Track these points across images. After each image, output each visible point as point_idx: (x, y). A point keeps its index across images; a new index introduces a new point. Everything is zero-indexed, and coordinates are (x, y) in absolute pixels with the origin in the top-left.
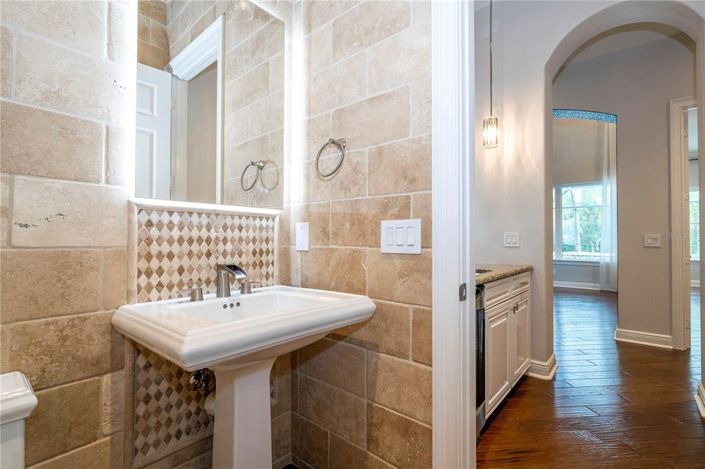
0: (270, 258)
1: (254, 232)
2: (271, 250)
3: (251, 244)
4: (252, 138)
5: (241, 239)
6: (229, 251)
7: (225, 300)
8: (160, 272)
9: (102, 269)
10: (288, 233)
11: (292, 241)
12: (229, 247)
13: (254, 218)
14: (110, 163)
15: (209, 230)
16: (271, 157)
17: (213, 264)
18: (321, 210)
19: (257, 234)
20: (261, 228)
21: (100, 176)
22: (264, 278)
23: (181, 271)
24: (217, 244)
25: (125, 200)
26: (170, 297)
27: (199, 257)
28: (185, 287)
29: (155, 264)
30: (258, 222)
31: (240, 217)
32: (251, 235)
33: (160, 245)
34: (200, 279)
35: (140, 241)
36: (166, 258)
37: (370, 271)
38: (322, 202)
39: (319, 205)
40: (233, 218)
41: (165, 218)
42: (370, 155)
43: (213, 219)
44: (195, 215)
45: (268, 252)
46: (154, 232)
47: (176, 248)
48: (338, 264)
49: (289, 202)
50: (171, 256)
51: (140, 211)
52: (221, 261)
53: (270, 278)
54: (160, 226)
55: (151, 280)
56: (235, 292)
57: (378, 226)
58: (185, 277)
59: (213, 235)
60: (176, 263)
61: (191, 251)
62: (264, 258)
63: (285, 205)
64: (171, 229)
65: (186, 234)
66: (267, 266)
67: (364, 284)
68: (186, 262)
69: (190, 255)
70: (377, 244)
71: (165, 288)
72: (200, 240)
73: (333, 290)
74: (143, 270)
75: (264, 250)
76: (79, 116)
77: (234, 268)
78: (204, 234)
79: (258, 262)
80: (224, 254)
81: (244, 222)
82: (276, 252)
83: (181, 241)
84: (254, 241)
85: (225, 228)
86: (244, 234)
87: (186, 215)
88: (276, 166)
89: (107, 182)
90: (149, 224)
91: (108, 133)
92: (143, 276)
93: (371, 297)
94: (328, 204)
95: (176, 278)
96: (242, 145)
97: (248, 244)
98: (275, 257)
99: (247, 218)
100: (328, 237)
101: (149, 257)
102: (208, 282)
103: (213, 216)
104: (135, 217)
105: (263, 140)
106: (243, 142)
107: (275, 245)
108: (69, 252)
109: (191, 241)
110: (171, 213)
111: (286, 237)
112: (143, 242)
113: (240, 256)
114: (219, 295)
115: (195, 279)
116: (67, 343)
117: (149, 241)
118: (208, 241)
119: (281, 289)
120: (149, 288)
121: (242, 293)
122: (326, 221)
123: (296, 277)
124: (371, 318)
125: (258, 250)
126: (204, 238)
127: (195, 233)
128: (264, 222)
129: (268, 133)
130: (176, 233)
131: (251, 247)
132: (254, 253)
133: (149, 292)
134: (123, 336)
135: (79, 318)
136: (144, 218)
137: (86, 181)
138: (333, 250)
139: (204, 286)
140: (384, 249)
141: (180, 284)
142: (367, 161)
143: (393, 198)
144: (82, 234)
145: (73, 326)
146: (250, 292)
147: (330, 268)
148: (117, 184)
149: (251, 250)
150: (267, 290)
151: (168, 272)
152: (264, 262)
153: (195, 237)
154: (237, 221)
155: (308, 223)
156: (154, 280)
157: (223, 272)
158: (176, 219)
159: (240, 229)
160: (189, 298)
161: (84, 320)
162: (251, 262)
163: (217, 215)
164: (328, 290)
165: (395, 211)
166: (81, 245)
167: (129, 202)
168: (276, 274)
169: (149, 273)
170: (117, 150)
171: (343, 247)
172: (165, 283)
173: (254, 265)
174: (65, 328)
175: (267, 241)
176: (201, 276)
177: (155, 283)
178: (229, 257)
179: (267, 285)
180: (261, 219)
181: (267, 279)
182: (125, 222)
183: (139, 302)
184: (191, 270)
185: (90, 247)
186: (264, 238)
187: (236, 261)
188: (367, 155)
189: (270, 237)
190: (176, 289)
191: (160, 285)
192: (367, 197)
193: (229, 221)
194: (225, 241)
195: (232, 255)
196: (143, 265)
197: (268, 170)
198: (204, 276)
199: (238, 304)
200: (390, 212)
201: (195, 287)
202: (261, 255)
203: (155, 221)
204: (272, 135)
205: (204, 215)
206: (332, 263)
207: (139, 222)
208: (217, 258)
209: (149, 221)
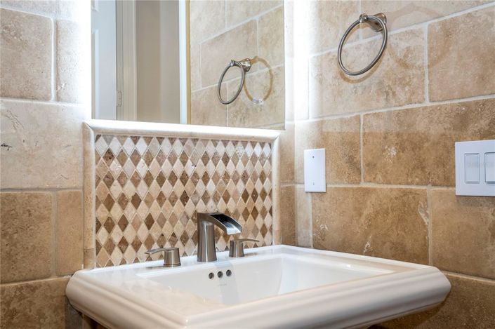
0: (267, 203)
1: (245, 164)
2: (267, 191)
3: (240, 182)
4: (232, 27)
5: (226, 175)
6: (211, 193)
7: (209, 266)
8: (124, 223)
9: (53, 218)
10: (291, 165)
11: (297, 178)
12: (211, 187)
13: (245, 143)
14: (61, 72)
15: (184, 163)
16: (261, 53)
17: (190, 213)
18: (346, 129)
19: (248, 167)
20: (254, 158)
21: (49, 91)
22: (260, 234)
23: (149, 222)
24: (195, 183)
25: (79, 122)
26: (137, 260)
27: (173, 202)
28: (155, 246)
29: (116, 212)
30: (249, 150)
31: (225, 143)
32: (240, 168)
33: (123, 185)
34: (174, 235)
35: (98, 179)
36: (130, 204)
37: (435, 224)
38: (347, 117)
39: (343, 121)
40: (216, 145)
41: (129, 147)
42: (430, 34)
43: (189, 147)
44: (166, 142)
45: (264, 194)
46: (115, 167)
47: (142, 190)
48: (377, 213)
49: (292, 119)
50: (136, 201)
51: (98, 137)
52: (201, 208)
53: (268, 234)
54: (122, 158)
55: (113, 235)
56: (222, 254)
57: (450, 151)
58: (155, 232)
59: (190, 169)
60: (143, 211)
61: (161, 194)
62: (259, 204)
63: (287, 123)
64: (136, 162)
65: (155, 168)
66: (264, 216)
67: (425, 246)
68: (156, 210)
69: (161, 198)
70: (449, 181)
71: (130, 247)
72: (173, 178)
73: (369, 254)
74: (103, 222)
75: (259, 191)
76: (24, 11)
77: (224, 219)
78: (178, 168)
79: (250, 210)
80: (205, 198)
81: (230, 149)
82: (275, 195)
83: (148, 179)
84: (245, 178)
85: (205, 159)
86: (231, 168)
87: (155, 141)
88: (268, 66)
89: (58, 99)
90: (109, 155)
91: (57, 31)
92: (103, 230)
93: (441, 269)
94: (358, 118)
95: (143, 233)
96: (217, 39)
97: (236, 182)
98: (274, 202)
99: (235, 143)
100: (359, 170)
101: (109, 203)
102: (184, 239)
103: (189, 142)
104: (92, 146)
105: (249, 28)
106: (219, 34)
107: (273, 184)
108: (15, 197)
109: (161, 180)
110: (135, 139)
111: (290, 171)
112: (102, 182)
113: (226, 200)
114: (201, 259)
115: (168, 235)
116: (15, 320)
117: (109, 180)
118: (184, 178)
119: (283, 251)
120: (110, 247)
121: (232, 255)
122: (353, 145)
123: (306, 232)
124: (443, 303)
125: (250, 192)
126: (179, 174)
127: (166, 168)
128: (258, 150)
129: (257, 18)
130: (142, 168)
131: (241, 187)
132: (245, 196)
133: (110, 252)
134: (80, 313)
135: (28, 286)
136: (102, 146)
137: (34, 99)
138: (367, 192)
139: (179, 244)
140: (461, 188)
141: (149, 242)
142: (426, 45)
143: (477, 103)
144: (29, 171)
145: (22, 298)
146: (242, 255)
147: (362, 220)
148: (70, 101)
149: (241, 191)
150: (264, 253)
151: (133, 224)
152: (259, 209)
153: (167, 174)
154: (221, 150)
155: (323, 150)
156: (117, 235)
157: (205, 224)
158: (142, 147)
159: (226, 159)
160: (162, 262)
161: (33, 289)
162: (241, 210)
163: (195, 140)
164: (361, 253)
165: (483, 123)
166: (29, 186)
167: (84, 126)
168: (276, 228)
169: (109, 226)
170: (68, 53)
171: (385, 187)
172: (130, 240)
173: (246, 214)
174: (12, 299)
175: (263, 177)
176: (175, 231)
177: (117, 240)
178: (211, 202)
179: (264, 245)
180: (253, 144)
181: (264, 235)
182: (80, 154)
183: (98, 267)
184: (162, 221)
185: (38, 189)
186: (259, 173)
187: (221, 207)
188: (425, 35)
189: (267, 172)
190: (143, 248)
191: (124, 242)
192: (427, 103)
193: (210, 149)
194: (206, 178)
195: (216, 200)
196: (103, 214)
197: (258, 72)
198: (179, 229)
199: (229, 273)
200: (473, 127)
201: (167, 246)
202: (255, 199)
203: (116, 152)
204: (262, 18)
205: (178, 142)
206: (365, 212)
207: (97, 153)
208: (195, 204)
209: (109, 152)
